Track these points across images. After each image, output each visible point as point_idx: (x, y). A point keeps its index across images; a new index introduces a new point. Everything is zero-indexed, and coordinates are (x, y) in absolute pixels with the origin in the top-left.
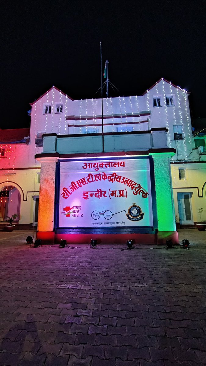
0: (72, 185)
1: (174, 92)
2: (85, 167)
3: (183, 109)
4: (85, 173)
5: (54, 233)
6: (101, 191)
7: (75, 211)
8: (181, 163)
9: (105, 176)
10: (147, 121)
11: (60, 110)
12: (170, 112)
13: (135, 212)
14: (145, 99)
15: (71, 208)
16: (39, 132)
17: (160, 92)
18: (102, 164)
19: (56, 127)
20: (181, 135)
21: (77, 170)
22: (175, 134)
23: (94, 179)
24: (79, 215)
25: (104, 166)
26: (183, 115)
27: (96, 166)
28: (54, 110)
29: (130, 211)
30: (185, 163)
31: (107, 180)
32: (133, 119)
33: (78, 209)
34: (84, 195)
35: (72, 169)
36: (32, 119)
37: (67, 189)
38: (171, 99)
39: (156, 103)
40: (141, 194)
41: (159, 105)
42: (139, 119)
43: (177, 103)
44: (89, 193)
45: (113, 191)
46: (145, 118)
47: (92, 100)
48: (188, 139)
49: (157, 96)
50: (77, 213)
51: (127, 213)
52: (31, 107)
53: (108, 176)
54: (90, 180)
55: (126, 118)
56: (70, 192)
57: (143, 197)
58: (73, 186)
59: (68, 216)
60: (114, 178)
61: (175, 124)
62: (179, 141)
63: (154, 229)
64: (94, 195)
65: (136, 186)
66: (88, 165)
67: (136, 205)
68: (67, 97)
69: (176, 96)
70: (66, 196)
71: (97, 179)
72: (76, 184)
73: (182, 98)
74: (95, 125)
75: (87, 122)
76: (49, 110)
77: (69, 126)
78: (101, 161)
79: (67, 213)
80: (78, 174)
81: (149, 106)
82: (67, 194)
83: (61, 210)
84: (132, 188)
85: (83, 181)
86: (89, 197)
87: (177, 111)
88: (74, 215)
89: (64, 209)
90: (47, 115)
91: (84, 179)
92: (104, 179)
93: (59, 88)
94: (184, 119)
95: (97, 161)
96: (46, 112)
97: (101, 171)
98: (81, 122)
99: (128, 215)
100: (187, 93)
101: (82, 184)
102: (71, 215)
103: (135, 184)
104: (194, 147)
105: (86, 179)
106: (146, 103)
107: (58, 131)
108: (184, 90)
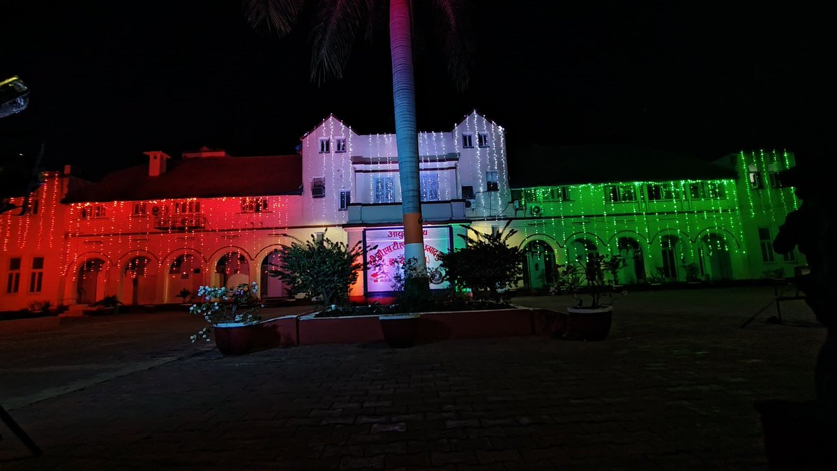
0: (379, 253)
1: (489, 129)
2: (390, 235)
3: (498, 153)
4: (390, 241)
5: (364, 297)
8: (495, 220)
10: (455, 168)
11: (341, 148)
12: (483, 155)
13: (436, 276)
14: (453, 136)
15: (378, 274)
16: (314, 177)
17: (472, 128)
19: (338, 171)
20: (495, 185)
21: (383, 239)
22: (489, 183)
23: (399, 247)
24: (386, 280)
26: (499, 159)
27: (400, 234)
28: (333, 146)
29: (433, 275)
30: (499, 219)
32: (438, 165)
33: (385, 275)
34: (390, 261)
35: (378, 237)
36: (304, 159)
37: (373, 257)
38: (485, 137)
39: (467, 142)
41: (470, 144)
42: (446, 164)
43: (492, 143)
44: (395, 260)
46: (452, 163)
47: (385, 136)
48: (503, 191)
49: (468, 133)
50: (384, 279)
52: (302, 142)
54: (396, 247)
55: (429, 163)
59: (376, 281)
61: (489, 170)
62: (493, 193)
64: (399, 262)
65: (437, 253)
66: (393, 234)
67: (438, 270)
68: (350, 130)
69: (492, 135)
70: (373, 264)
71: (402, 247)
72: (383, 251)
73: (498, 137)
74: (390, 171)
75: (380, 167)
76: (326, 147)
77: (356, 171)
79: (375, 279)
80: (384, 242)
81: (457, 147)
82: (374, 262)
83: (369, 276)
84: (435, 255)
85: (389, 249)
86: (395, 263)
87: (491, 153)
88: (382, 281)
89: (372, 276)
90: (324, 155)
91: (389, 247)
93: (339, 117)
94: (500, 164)
95: (399, 230)
96: (323, 150)
98: (371, 167)
99: (430, 280)
100: (504, 131)
101: (388, 253)
102: (379, 280)
103: (437, 250)
104: (510, 200)
105: (392, 247)
106: (453, 143)
107: (341, 176)
108: (500, 127)
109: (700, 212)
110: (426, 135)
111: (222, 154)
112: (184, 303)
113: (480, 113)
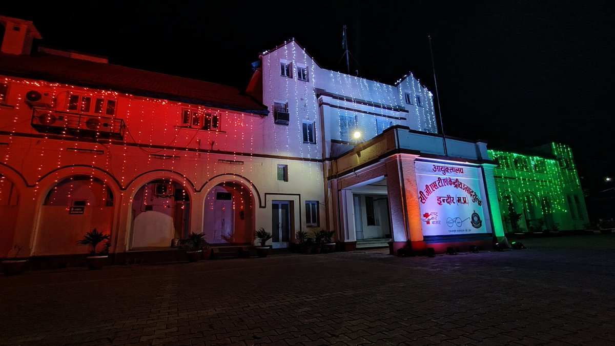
0: (427, 188)
1: (423, 92)
2: (435, 170)
3: (431, 114)
4: (435, 176)
6: (450, 197)
7: (433, 217)
9: (450, 182)
10: (406, 119)
11: (303, 76)
12: (420, 112)
13: (476, 219)
14: (398, 91)
15: (429, 214)
16: (275, 101)
17: (411, 88)
18: (447, 168)
21: (430, 173)
23: (443, 184)
25: (449, 171)
26: (431, 119)
27: (443, 170)
28: (295, 72)
29: (473, 218)
31: (453, 185)
33: (435, 216)
34: (438, 199)
35: (424, 170)
36: (264, 79)
37: (423, 193)
38: (419, 98)
39: (408, 98)
40: (477, 202)
41: (409, 101)
42: (398, 114)
43: (424, 104)
44: (442, 199)
45: (458, 198)
46: (403, 115)
47: (345, 75)
49: (409, 92)
50: (434, 220)
51: (471, 220)
53: (453, 181)
54: (440, 184)
56: (427, 196)
57: (479, 204)
58: (428, 190)
59: (428, 223)
60: (457, 184)
63: (492, 234)
64: (445, 201)
65: (473, 194)
66: (436, 167)
67: (476, 212)
68: (313, 61)
69: (424, 97)
70: (423, 201)
71: (446, 184)
72: (430, 187)
73: (429, 100)
74: (354, 110)
75: (346, 104)
77: (323, 104)
78: (446, 165)
80: (430, 177)
81: (402, 101)
82: (424, 199)
83: (422, 217)
84: (471, 195)
86: (442, 202)
87: (426, 112)
91: (435, 182)
92: (451, 184)
95: (443, 165)
96: (282, 73)
97: (448, 176)
98: (338, 102)
99: (472, 222)
100: (433, 97)
101: (434, 189)
103: (472, 192)
105: (437, 183)
106: (399, 97)
107: (305, 106)
108: (430, 92)
109: (538, 181)
110: (378, 85)
111: (105, 61)
112: (93, 253)
113: (416, 77)
